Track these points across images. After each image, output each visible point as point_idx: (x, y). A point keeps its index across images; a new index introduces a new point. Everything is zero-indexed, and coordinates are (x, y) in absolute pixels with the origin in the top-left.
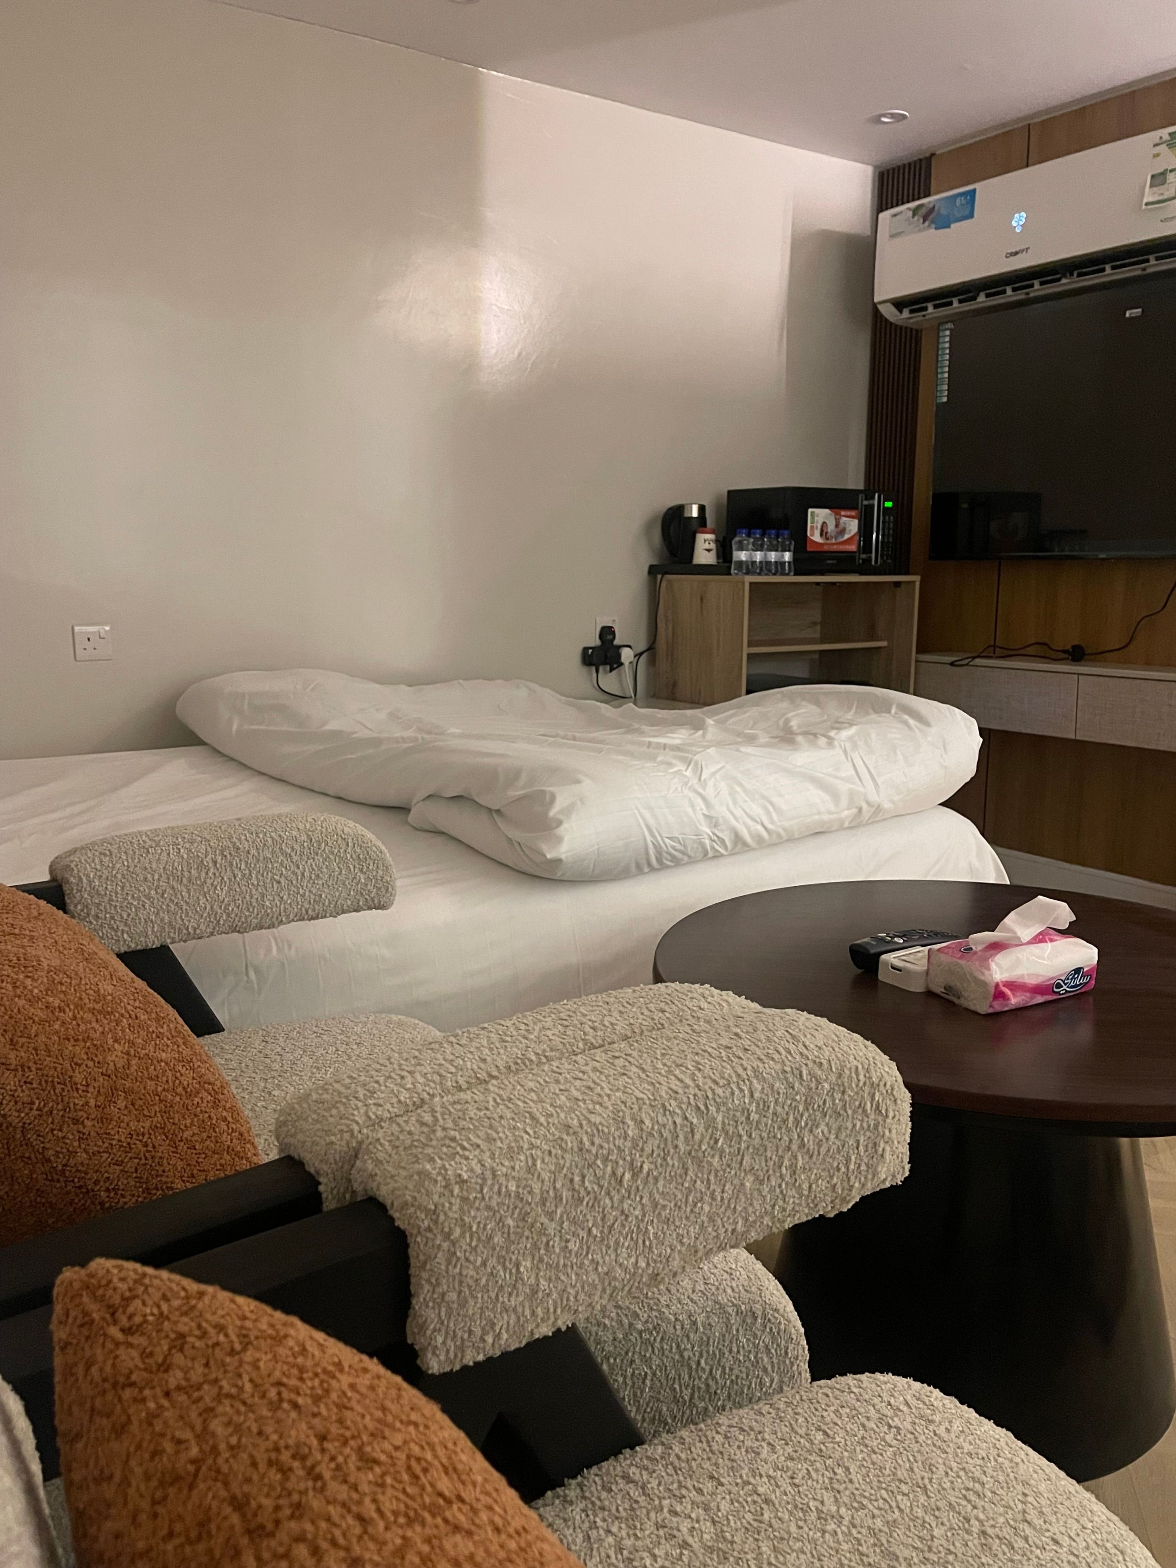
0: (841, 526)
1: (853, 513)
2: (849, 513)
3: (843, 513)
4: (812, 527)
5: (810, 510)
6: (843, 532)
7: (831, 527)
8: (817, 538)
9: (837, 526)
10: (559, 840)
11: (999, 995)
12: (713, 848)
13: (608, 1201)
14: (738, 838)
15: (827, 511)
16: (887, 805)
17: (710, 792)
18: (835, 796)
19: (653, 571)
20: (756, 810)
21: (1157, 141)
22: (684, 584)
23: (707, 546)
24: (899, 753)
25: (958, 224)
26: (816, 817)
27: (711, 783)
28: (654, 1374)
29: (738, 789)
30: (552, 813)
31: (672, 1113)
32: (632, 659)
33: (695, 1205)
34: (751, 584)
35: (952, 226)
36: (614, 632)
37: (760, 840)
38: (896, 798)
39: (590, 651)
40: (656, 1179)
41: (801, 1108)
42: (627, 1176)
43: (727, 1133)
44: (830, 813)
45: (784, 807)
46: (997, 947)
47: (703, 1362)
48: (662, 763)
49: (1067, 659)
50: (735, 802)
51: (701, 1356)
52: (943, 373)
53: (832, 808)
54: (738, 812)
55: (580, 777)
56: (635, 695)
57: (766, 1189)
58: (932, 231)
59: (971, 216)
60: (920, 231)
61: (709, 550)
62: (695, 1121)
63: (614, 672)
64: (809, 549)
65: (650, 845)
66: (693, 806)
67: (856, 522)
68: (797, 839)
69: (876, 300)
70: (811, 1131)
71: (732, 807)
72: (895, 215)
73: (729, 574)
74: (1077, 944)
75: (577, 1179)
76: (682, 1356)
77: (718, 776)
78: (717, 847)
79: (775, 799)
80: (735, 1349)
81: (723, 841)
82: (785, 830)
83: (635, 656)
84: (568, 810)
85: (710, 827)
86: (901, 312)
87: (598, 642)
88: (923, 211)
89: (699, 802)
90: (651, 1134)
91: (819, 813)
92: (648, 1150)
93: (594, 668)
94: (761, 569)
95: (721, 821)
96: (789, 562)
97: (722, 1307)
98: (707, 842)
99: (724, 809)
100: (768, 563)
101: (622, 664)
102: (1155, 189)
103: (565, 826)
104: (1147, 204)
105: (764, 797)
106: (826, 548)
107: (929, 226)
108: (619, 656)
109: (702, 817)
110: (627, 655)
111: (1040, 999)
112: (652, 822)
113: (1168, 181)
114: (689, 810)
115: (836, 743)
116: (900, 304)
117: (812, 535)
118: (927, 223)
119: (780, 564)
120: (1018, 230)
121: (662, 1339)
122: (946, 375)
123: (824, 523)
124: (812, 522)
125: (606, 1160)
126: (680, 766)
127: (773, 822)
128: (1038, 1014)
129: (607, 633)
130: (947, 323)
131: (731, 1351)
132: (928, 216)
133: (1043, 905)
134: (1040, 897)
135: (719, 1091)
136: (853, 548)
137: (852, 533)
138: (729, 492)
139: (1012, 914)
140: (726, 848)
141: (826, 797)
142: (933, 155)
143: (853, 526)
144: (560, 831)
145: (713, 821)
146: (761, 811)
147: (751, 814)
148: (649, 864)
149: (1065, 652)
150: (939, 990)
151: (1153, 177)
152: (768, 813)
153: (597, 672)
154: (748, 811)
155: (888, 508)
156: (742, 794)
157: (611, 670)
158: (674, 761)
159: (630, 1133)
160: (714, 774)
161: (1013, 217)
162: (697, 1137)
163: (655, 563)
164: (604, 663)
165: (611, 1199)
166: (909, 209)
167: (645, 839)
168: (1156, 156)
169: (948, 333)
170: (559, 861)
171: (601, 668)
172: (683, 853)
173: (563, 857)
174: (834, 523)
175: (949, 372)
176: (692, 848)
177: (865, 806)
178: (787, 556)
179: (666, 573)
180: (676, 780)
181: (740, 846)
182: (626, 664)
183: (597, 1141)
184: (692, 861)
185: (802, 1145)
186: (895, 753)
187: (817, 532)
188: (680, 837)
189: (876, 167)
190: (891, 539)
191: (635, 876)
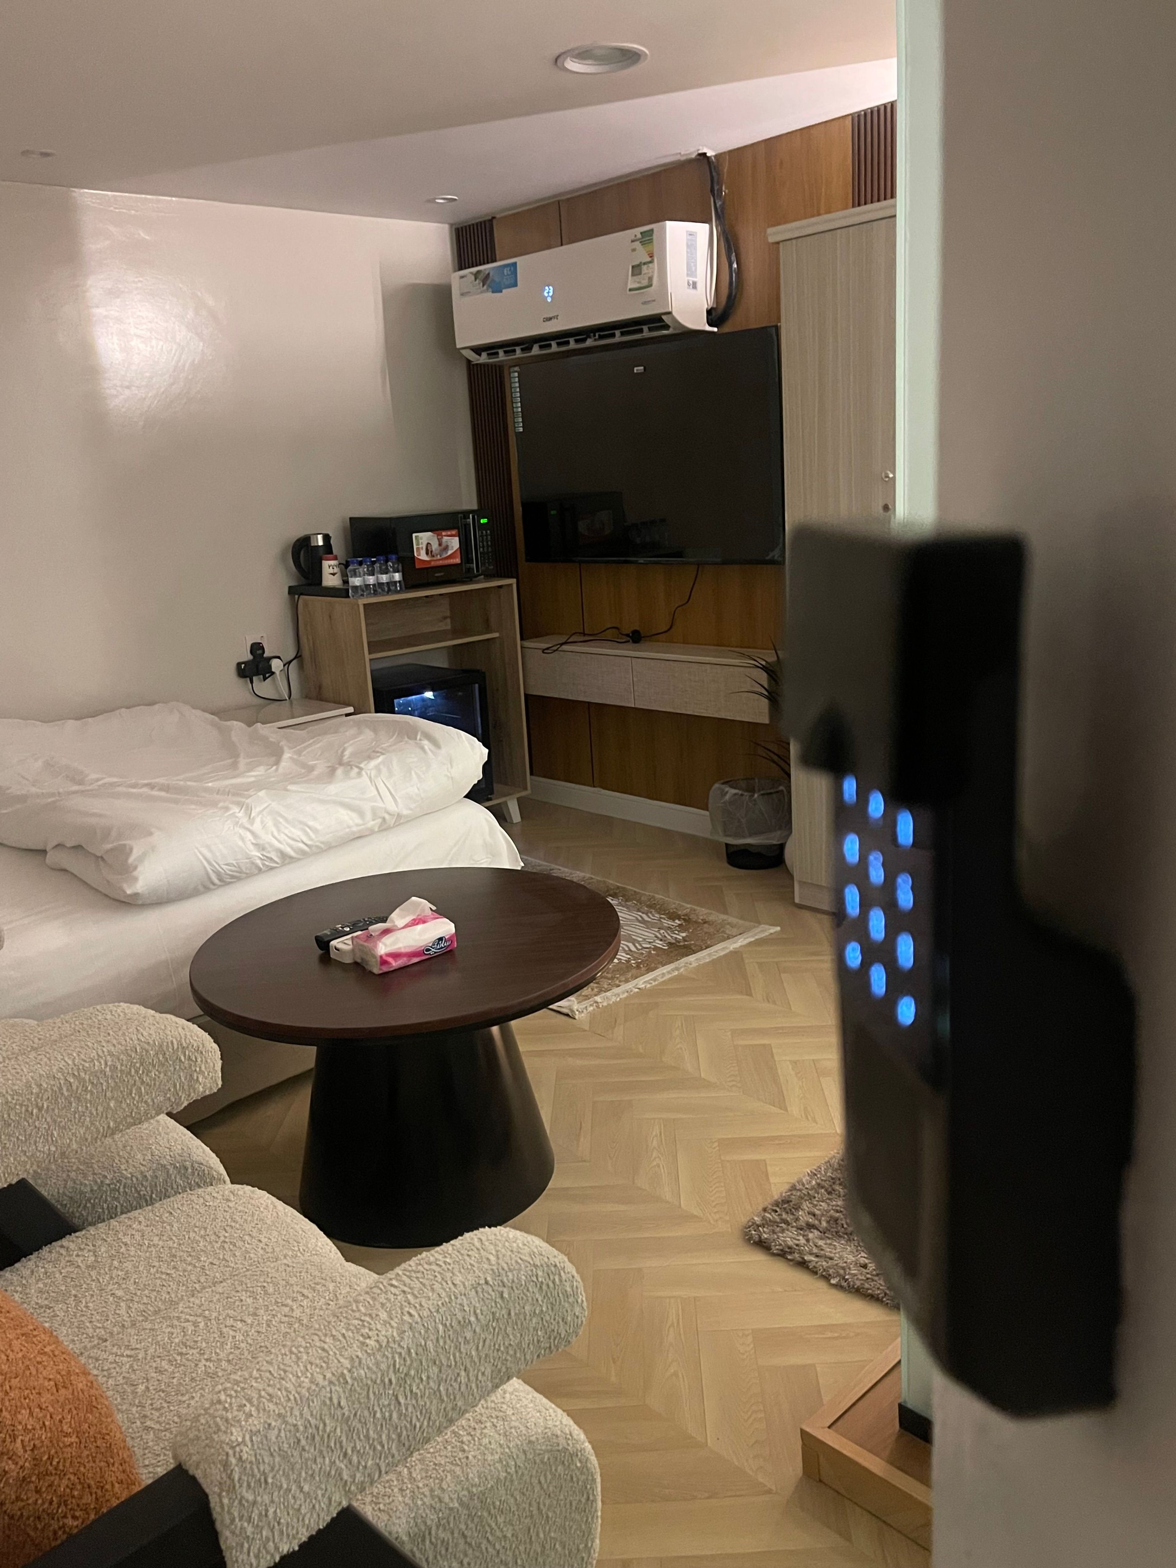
0: (444, 545)
1: (454, 532)
2: (449, 533)
3: (444, 533)
4: (418, 549)
5: (414, 535)
6: (446, 548)
7: (435, 546)
8: (423, 556)
9: (440, 545)
10: (136, 879)
11: (384, 962)
12: (264, 865)
13: (26, 1123)
14: (283, 855)
15: (430, 533)
16: (405, 812)
17: (257, 827)
18: (361, 813)
19: (292, 591)
20: (297, 833)
21: (633, 238)
22: (314, 603)
23: (331, 571)
24: (413, 773)
25: (509, 290)
26: (347, 830)
27: (258, 820)
28: (122, 1206)
29: (281, 820)
30: (131, 860)
31: (59, 1079)
32: (282, 667)
33: (80, 1118)
34: (364, 605)
35: (504, 291)
36: (263, 648)
37: (304, 853)
38: (413, 806)
39: (243, 666)
40: (53, 1110)
41: (138, 1065)
42: (35, 1111)
43: (93, 1083)
44: (357, 825)
45: (319, 827)
46: (386, 932)
47: (154, 1196)
48: (222, 808)
49: (628, 642)
50: (279, 831)
51: (152, 1193)
52: (517, 407)
53: (359, 821)
54: (282, 837)
55: (153, 830)
56: (290, 697)
57: (124, 1105)
58: (490, 295)
59: (515, 285)
60: (482, 292)
61: (334, 574)
62: (72, 1080)
63: (267, 680)
64: (417, 567)
65: (210, 871)
66: (242, 839)
67: (457, 539)
68: (336, 847)
69: (458, 347)
70: (147, 1075)
71: (276, 834)
72: (462, 277)
73: (348, 596)
74: (443, 923)
75: (5, 1116)
76: (139, 1194)
77: (264, 813)
78: (267, 863)
79: (311, 823)
80: (175, 1186)
81: (271, 859)
82: (322, 843)
83: (284, 665)
84: (141, 859)
85: (259, 851)
86: (480, 355)
87: (250, 657)
88: (482, 276)
89: (249, 836)
90: (46, 1090)
91: (349, 827)
92: (45, 1097)
93: (248, 679)
94: (375, 591)
95: (267, 846)
96: (399, 582)
97: (164, 1166)
98: (259, 862)
99: (270, 836)
100: (381, 585)
101: (273, 673)
102: (635, 278)
103: (140, 869)
104: (630, 290)
105: (301, 822)
106: (433, 564)
107: (487, 290)
108: (270, 667)
109: (252, 847)
110: (276, 665)
111: (415, 960)
112: (209, 855)
113: (643, 272)
114: (240, 843)
115: (363, 773)
116: (478, 350)
117: (419, 555)
118: (485, 287)
119: (391, 583)
120: (549, 300)
121: (124, 1187)
122: (520, 410)
123: (428, 543)
124: (418, 544)
125: (21, 1105)
126: (235, 809)
127: (312, 840)
128: (416, 968)
129: (257, 648)
130: (515, 366)
131: (172, 1188)
132: (485, 280)
133: (414, 903)
134: (414, 898)
135: (87, 1065)
136: (458, 560)
137: (455, 549)
138: (351, 519)
139: (398, 910)
140: (277, 863)
141: (354, 815)
142: (494, 218)
143: (454, 543)
144: (135, 873)
145: (260, 847)
146: (299, 833)
147: (294, 836)
148: (214, 884)
149: (627, 635)
150: (359, 961)
151: (633, 267)
152: (307, 834)
153: (252, 682)
154: (289, 835)
155: (484, 524)
156: (284, 823)
157: (265, 679)
158: (230, 806)
159: (34, 1091)
160: (261, 812)
161: (545, 290)
162: (74, 1088)
163: (293, 584)
164: (257, 674)
165: (28, 1122)
166: (471, 273)
167: (205, 868)
168: (634, 250)
169: (516, 374)
170: (136, 895)
171: (255, 678)
172: (240, 873)
173: (140, 891)
174: (437, 543)
175: (521, 407)
176: (247, 868)
177: (387, 817)
178: (397, 577)
179: (302, 594)
180: (229, 822)
181: (286, 859)
182: (278, 673)
183: (15, 1097)
184: (249, 876)
185: (143, 1082)
186: (411, 774)
187: (423, 552)
188: (234, 862)
189: (451, 225)
190: (490, 549)
191: (203, 893)
